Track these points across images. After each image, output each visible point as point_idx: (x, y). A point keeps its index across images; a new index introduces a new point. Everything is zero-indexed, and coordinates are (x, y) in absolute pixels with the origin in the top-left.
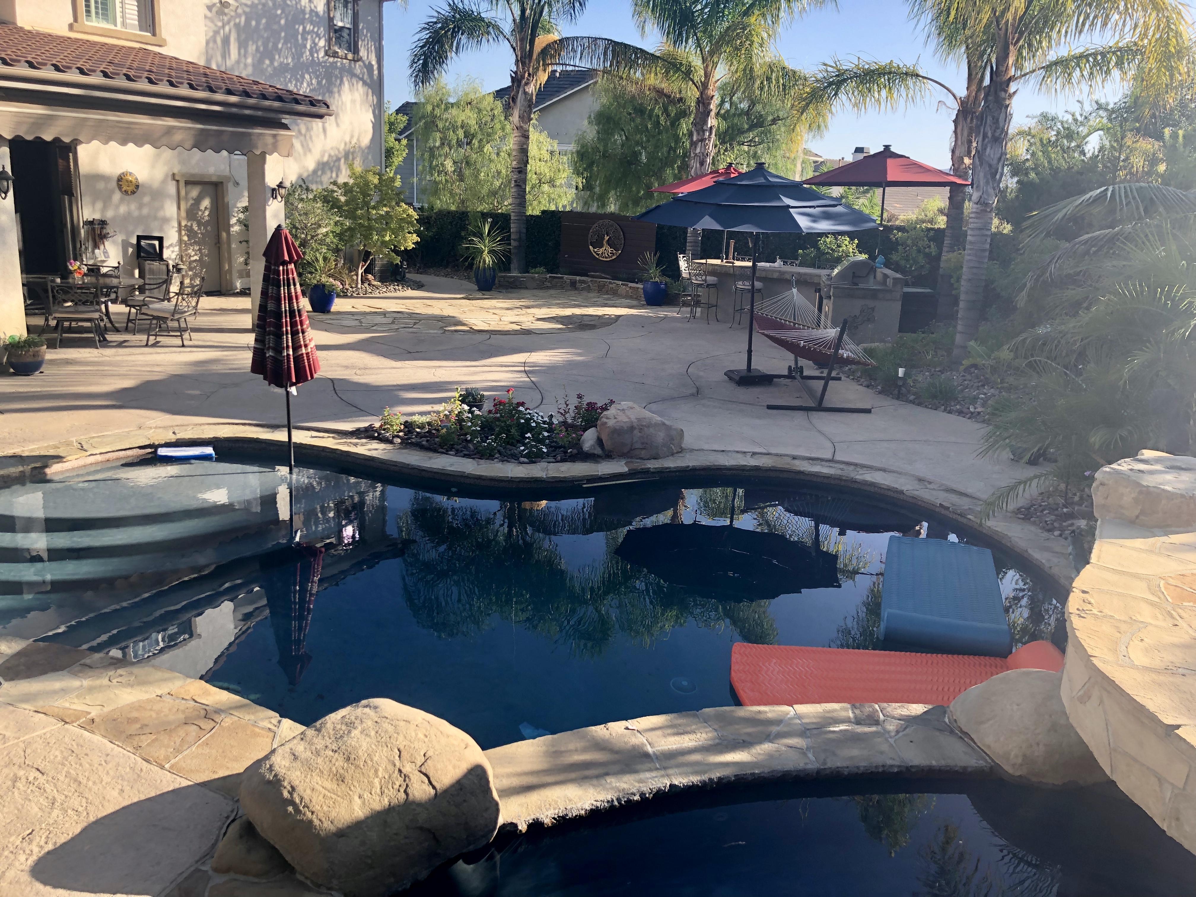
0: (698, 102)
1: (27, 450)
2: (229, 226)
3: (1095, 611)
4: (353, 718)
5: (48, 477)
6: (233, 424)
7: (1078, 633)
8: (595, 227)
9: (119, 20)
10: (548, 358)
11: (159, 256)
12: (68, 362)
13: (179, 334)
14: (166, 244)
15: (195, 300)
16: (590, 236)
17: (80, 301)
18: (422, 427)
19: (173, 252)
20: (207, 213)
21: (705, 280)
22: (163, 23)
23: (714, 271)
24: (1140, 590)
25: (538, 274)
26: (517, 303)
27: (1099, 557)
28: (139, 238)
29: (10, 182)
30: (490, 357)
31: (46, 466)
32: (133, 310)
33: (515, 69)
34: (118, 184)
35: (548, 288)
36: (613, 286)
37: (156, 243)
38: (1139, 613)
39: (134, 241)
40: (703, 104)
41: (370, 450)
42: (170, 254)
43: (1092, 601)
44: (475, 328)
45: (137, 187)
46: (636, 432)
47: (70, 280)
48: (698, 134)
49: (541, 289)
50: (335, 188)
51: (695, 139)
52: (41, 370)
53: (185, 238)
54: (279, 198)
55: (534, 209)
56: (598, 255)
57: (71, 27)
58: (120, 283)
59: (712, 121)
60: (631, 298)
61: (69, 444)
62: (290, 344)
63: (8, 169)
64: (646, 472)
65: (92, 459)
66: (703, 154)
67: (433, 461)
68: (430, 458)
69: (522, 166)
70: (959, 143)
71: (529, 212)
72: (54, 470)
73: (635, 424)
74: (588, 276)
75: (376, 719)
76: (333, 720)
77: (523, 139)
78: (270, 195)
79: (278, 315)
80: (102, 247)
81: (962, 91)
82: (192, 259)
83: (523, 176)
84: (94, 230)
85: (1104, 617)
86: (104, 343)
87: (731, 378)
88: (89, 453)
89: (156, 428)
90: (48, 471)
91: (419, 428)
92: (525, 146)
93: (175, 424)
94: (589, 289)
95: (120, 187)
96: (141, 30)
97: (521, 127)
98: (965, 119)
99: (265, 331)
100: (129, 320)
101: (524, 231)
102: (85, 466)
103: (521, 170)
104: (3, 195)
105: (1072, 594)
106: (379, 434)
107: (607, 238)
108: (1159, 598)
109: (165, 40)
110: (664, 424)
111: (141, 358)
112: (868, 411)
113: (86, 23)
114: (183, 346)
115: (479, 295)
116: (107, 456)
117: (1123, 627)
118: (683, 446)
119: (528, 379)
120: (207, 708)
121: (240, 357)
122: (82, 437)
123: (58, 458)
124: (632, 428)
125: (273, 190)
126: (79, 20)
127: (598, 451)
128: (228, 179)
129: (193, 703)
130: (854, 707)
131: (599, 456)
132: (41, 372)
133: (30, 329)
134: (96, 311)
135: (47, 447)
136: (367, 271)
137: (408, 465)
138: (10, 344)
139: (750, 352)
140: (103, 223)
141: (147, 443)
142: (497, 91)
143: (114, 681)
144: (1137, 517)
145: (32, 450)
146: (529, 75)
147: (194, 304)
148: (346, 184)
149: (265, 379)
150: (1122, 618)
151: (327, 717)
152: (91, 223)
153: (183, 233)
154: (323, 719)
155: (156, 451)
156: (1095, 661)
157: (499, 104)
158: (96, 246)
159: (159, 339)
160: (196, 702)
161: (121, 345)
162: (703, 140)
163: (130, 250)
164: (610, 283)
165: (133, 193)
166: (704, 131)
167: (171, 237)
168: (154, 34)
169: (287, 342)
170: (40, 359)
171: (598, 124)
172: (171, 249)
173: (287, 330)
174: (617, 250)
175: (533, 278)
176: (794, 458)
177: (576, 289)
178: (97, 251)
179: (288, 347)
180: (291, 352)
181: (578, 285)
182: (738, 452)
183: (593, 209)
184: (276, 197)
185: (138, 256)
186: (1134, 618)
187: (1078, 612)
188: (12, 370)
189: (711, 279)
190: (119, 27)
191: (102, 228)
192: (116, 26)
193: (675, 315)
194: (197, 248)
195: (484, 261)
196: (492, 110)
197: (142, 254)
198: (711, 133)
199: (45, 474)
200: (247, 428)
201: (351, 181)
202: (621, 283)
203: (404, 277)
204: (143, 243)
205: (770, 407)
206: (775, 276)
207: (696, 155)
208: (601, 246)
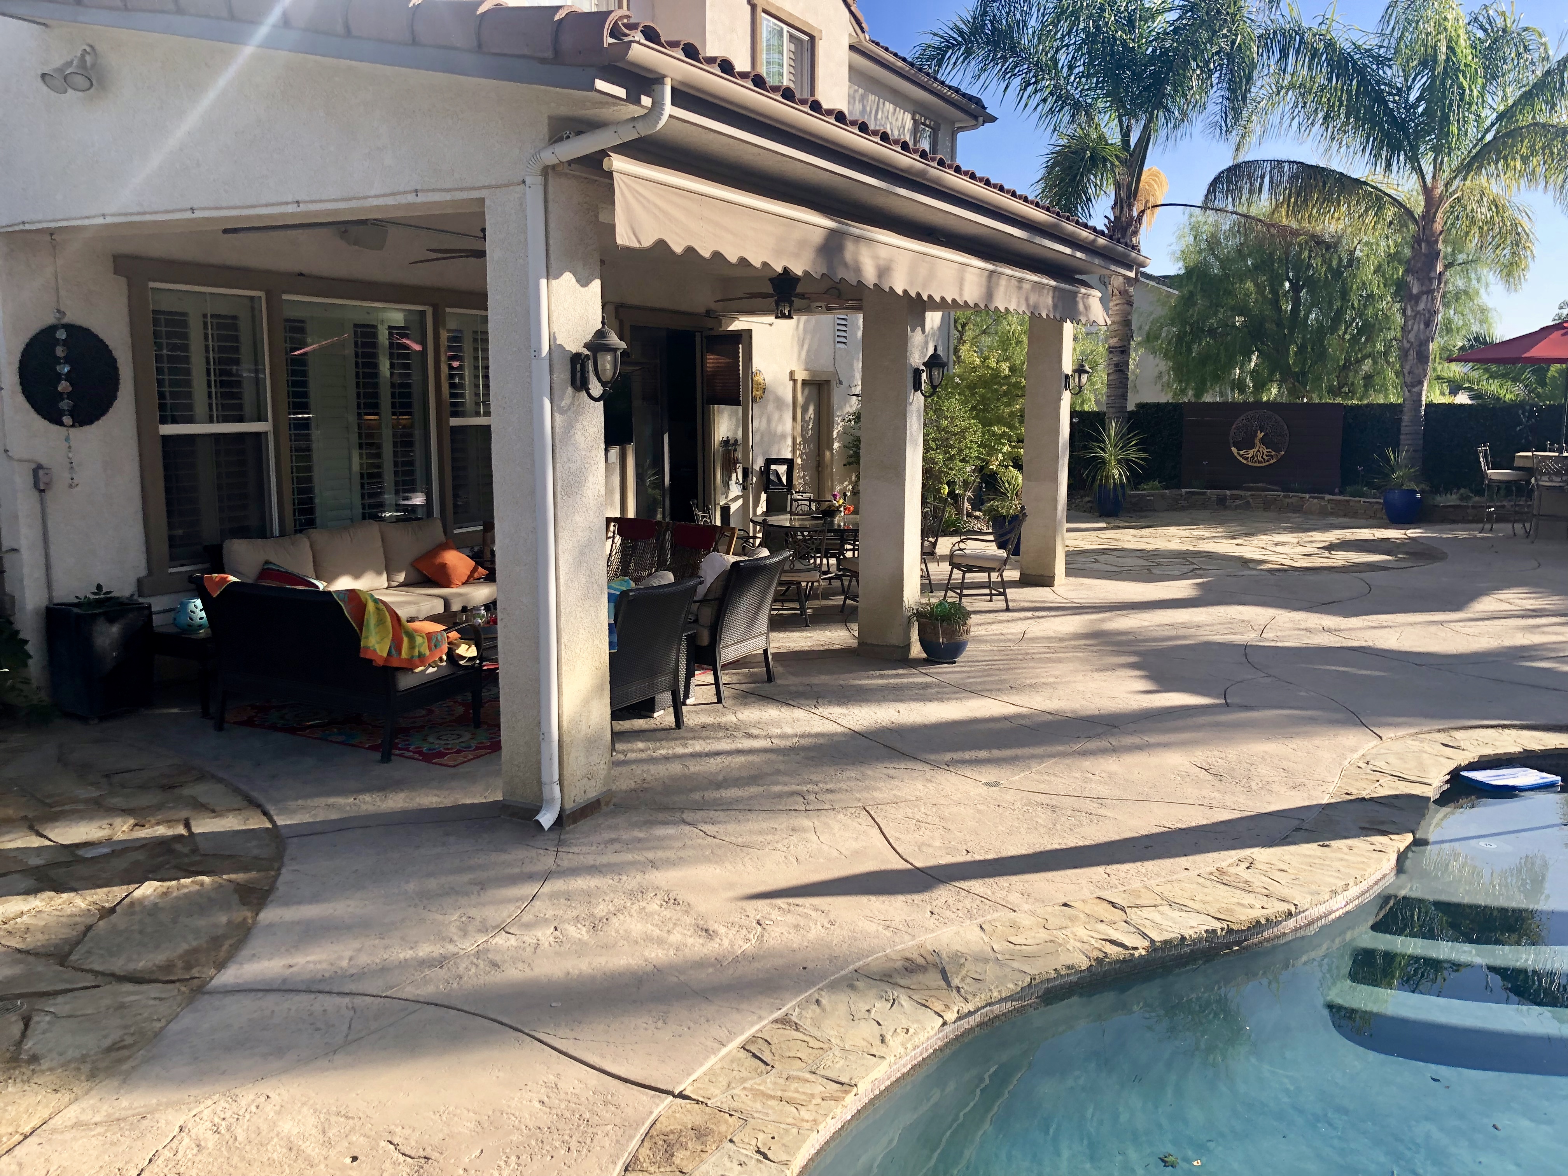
2: (831, 441)
8: (1240, 421)
11: (787, 487)
16: (1232, 434)
20: (811, 425)
28: (769, 462)
35: (1183, 509)
36: (1294, 500)
45: (764, 390)
48: (1423, 284)
49: (1175, 510)
51: (1415, 291)
53: (799, 461)
56: (1246, 459)
60: (1332, 514)
69: (1126, 343)
74: (1241, 489)
80: (734, 477)
83: (1126, 358)
84: (728, 453)
94: (1247, 506)
97: (1126, 291)
128: (834, 375)
140: (736, 443)
146: (1136, 221)
152: (726, 443)
153: (798, 453)
158: (729, 476)
162: (1430, 292)
164: (1285, 497)
165: (761, 398)
166: (1431, 280)
174: (1278, 451)
175: (1163, 496)
177: (1226, 508)
181: (1228, 502)
185: (767, 489)
191: (735, 450)
194: (802, 473)
195: (1112, 475)
197: (772, 485)
198: (1440, 282)
202: (1307, 496)
204: (772, 469)
207: (1418, 312)
208: (1252, 446)
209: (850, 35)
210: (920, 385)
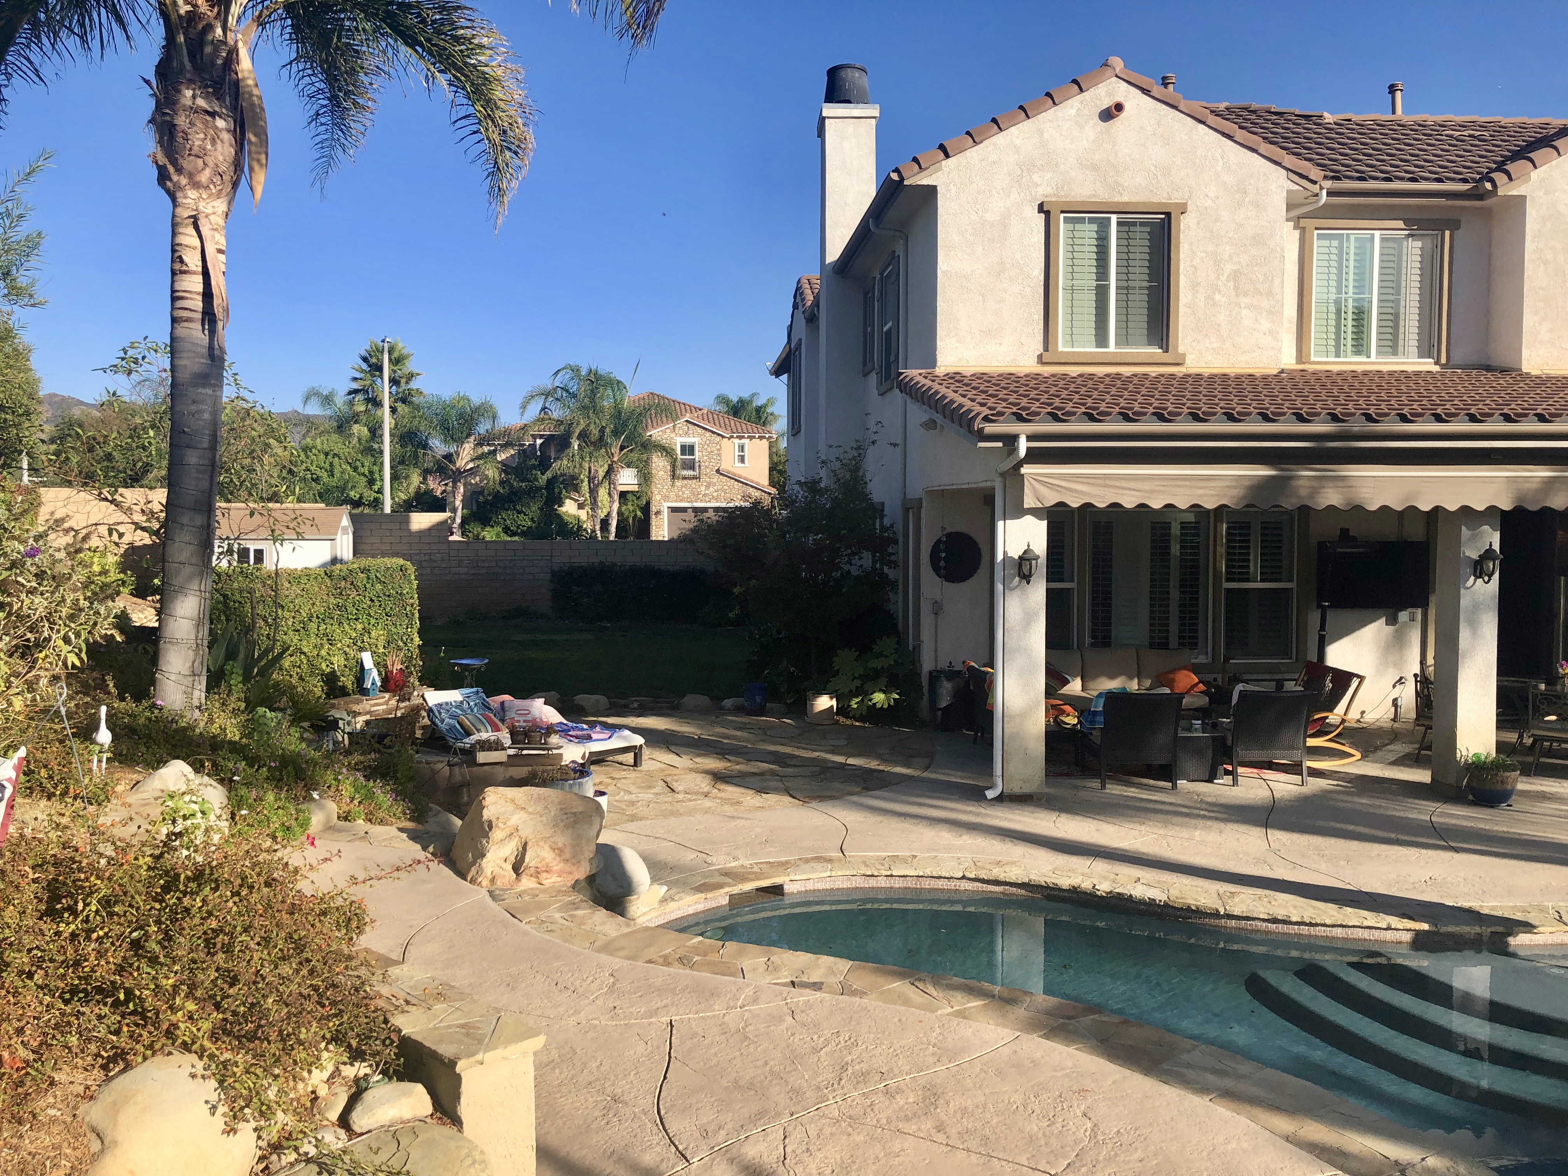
1: (1488, 906)
5: (1511, 949)
12: (1545, 797)
29: (1497, 562)
31: (1510, 934)
47: (1558, 687)
52: (1510, 802)
61: (1542, 910)
63: (1496, 547)
72: (1520, 941)
90: (1512, 940)
102: (1561, 945)
104: (1486, 579)
122: (1561, 904)
123: (1528, 927)
132: (1510, 806)
133: (1500, 747)
135: (1512, 907)
138: (1474, 763)
145: (1492, 908)
170: (1509, 787)
188: (1471, 797)
199: (1507, 945)
210: (1481, 574)
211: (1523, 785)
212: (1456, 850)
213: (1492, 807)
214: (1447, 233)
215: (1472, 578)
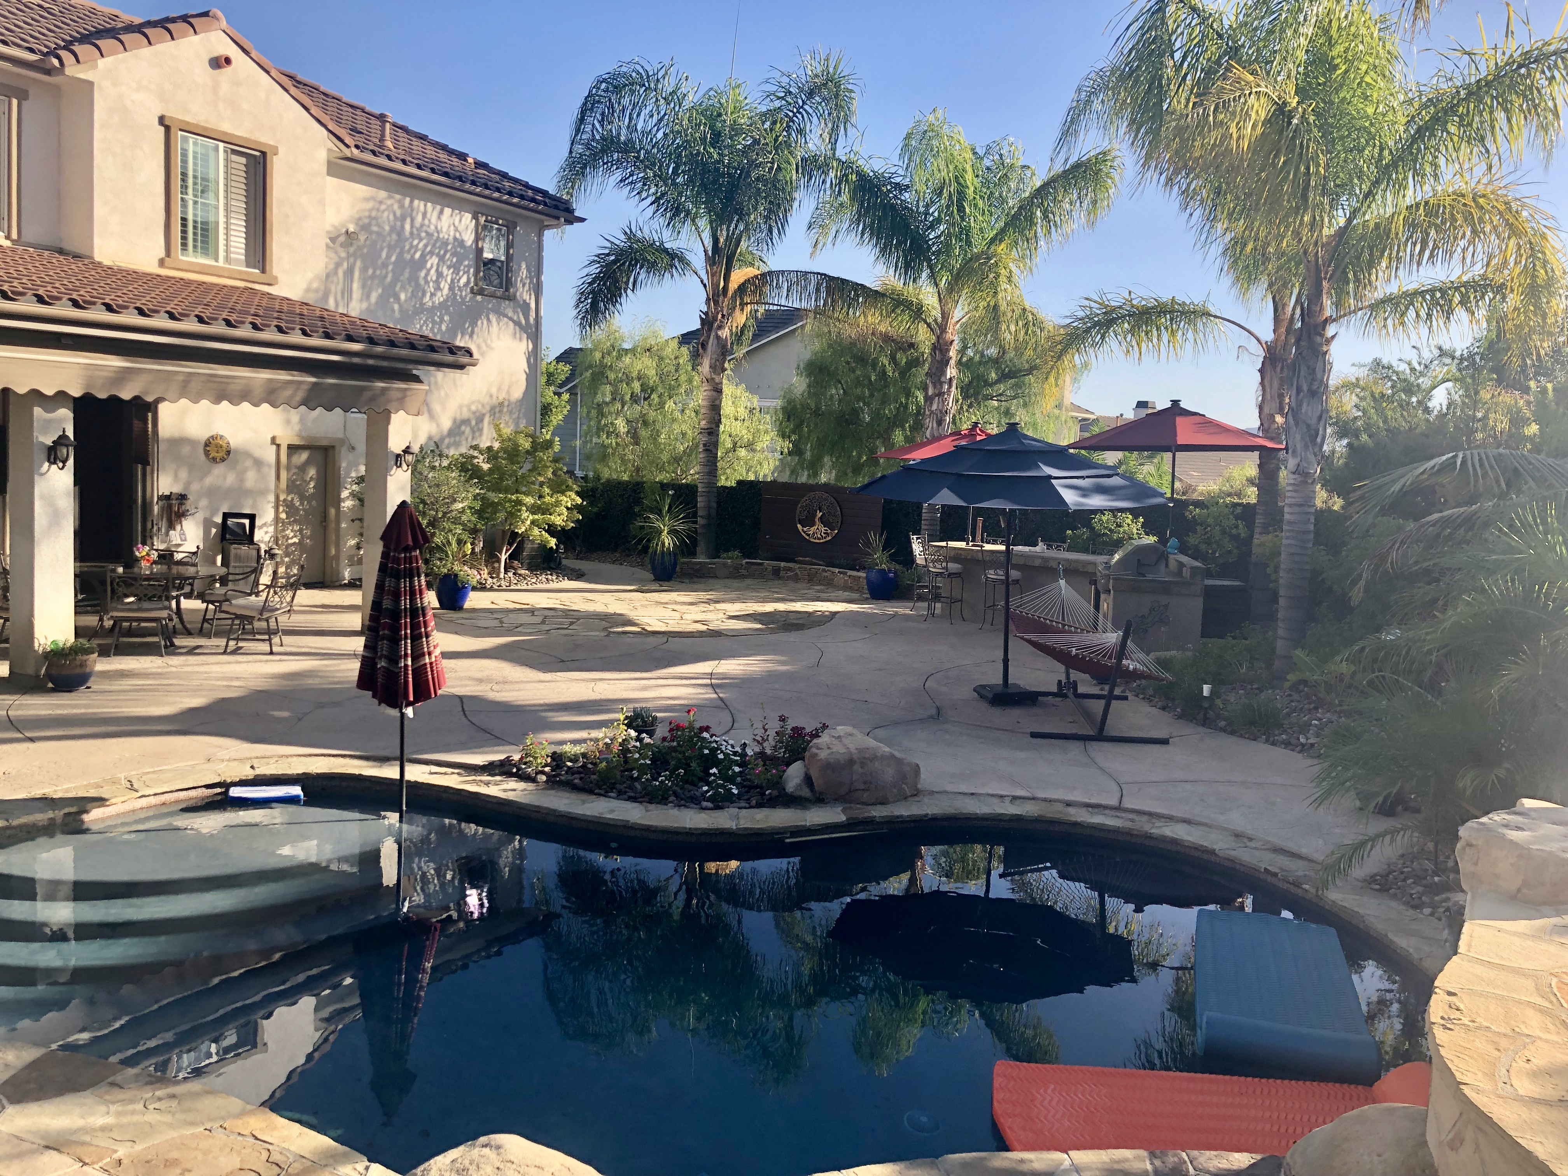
0: (934, 348)
1: (60, 790)
2: (339, 500)
3: (1466, 1021)
4: (466, 1162)
5: (86, 826)
6: (330, 755)
7: (1443, 1052)
8: (804, 501)
9: (222, 254)
10: (742, 668)
11: (249, 539)
12: (123, 674)
13: (267, 637)
14: (258, 522)
15: (291, 593)
16: (798, 511)
17: (145, 595)
18: (574, 759)
19: (266, 533)
20: (312, 485)
21: (946, 568)
22: (275, 258)
23: (957, 556)
24: (1527, 992)
25: (731, 559)
26: (704, 596)
27: (1469, 946)
28: (226, 516)
29: (71, 449)
30: (666, 667)
31: (84, 812)
32: (211, 606)
33: (705, 309)
34: (205, 450)
35: (743, 579)
36: (828, 574)
37: (247, 522)
38: (1524, 1022)
39: (219, 519)
40: (941, 350)
41: (505, 791)
42: (263, 536)
43: (1462, 1007)
44: (649, 629)
45: (228, 453)
46: (856, 767)
47: (136, 570)
48: (935, 387)
49: (735, 578)
50: (476, 453)
51: (930, 392)
52: (88, 685)
53: (283, 516)
54: (405, 467)
55: (727, 479)
56: (808, 535)
57: (162, 263)
58: (197, 572)
59: (951, 372)
60: (850, 589)
61: (114, 782)
62: (409, 652)
63: (70, 433)
64: (869, 822)
65: (144, 802)
66: (941, 412)
67: (587, 805)
68: (584, 802)
69: (713, 426)
70: (1268, 397)
71: (723, 482)
72: (94, 816)
73: (855, 757)
74: (795, 562)
75: (498, 1164)
76: (439, 1165)
77: (715, 394)
78: (393, 463)
79: (395, 615)
80: (178, 527)
81: (1268, 335)
82: (290, 541)
83: (713, 439)
84: (170, 506)
85: (1476, 1028)
86: (171, 649)
87: (982, 696)
88: (139, 794)
89: (229, 760)
90: (86, 818)
91: (570, 761)
92: (717, 402)
93: (254, 755)
94: (796, 579)
95: (207, 454)
96: (247, 266)
97: (713, 379)
98: (1274, 367)
99: (378, 635)
100: (205, 620)
101: (715, 505)
102: (133, 811)
103: (712, 431)
104: (61, 465)
105: (1434, 997)
106: (519, 769)
107: (819, 514)
108: (1551, 1002)
109: (276, 278)
110: (893, 757)
111: (216, 668)
112: (1164, 742)
113: (181, 257)
114: (271, 653)
115: (655, 586)
116: (163, 798)
117: (1504, 1043)
118: (919, 786)
119: (715, 696)
120: (270, 1147)
121: (343, 667)
122: (133, 773)
123: (100, 801)
124: (851, 762)
125: (398, 456)
126: (173, 254)
127: (806, 792)
128: (342, 442)
129: (252, 1140)
130: (1153, 1155)
131: (807, 800)
132: (88, 688)
133: (79, 632)
134: (165, 608)
135: (87, 786)
136: (511, 557)
137: (555, 811)
138: (52, 651)
139: (1006, 661)
140: (182, 497)
141: (217, 780)
142: (683, 335)
143: (151, 1107)
144: (1519, 890)
145: (67, 790)
146: (723, 316)
147: (288, 599)
148: (490, 449)
149: (374, 696)
150: (1502, 1030)
151: (432, 1161)
152: (168, 498)
153: (281, 509)
154: (427, 1164)
155: (227, 791)
156: (1466, 1090)
157: (685, 350)
158: (171, 526)
159: (240, 644)
160: (256, 1138)
161: (192, 651)
162: (940, 394)
163: (214, 531)
164: (824, 571)
165: (223, 460)
166: (941, 384)
167: (266, 516)
168: (263, 271)
169: (406, 649)
170: (88, 670)
171: (809, 375)
172: (265, 529)
173: (406, 633)
174: (832, 529)
175: (724, 564)
176: (1069, 804)
177: (779, 580)
178: (172, 532)
179: (406, 655)
180: (409, 663)
181: (782, 573)
182: (992, 795)
183: (803, 478)
184: (400, 466)
185: (223, 538)
186: (1517, 1030)
187: (1442, 1022)
188: (50, 685)
189: (953, 567)
190: (221, 263)
191: (181, 504)
192: (217, 260)
193: (908, 612)
194: (297, 528)
195: (663, 544)
196: (676, 358)
197: (228, 536)
198: (950, 386)
199: (82, 822)
200: (347, 761)
201: (496, 445)
202: (836, 570)
203: (560, 563)
204: (231, 522)
205: (1034, 735)
206: (1037, 563)
207: (932, 412)
208: (812, 524)
209: (329, 150)
210: (55, 459)
211: (101, 665)
212: (32, 740)
213: (70, 691)
214: (15, 102)
215: (47, 464)
